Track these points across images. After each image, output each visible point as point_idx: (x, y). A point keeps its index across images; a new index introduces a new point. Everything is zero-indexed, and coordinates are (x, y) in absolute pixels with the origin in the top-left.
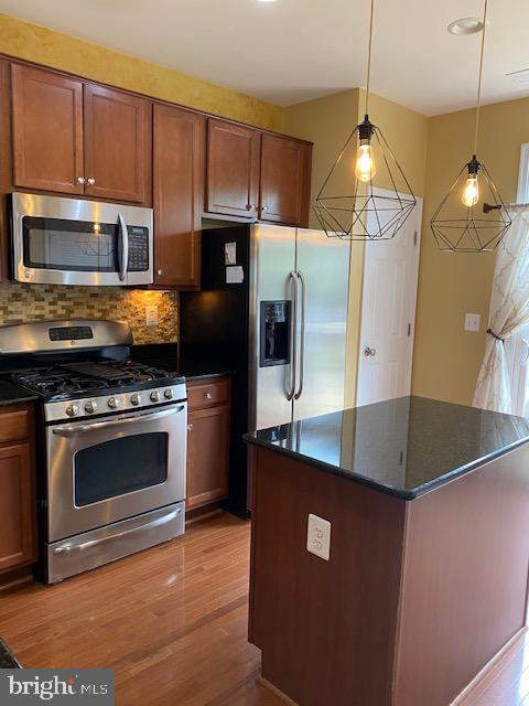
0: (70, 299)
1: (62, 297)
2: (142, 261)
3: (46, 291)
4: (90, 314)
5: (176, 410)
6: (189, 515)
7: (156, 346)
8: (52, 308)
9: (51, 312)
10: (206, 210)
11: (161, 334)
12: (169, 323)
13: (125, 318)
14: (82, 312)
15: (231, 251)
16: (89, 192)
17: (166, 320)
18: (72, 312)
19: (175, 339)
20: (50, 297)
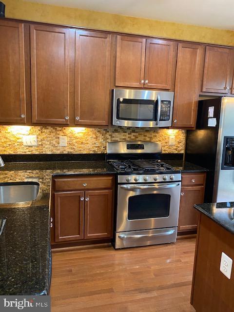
0: (137, 132)
1: (134, 131)
2: (167, 116)
3: (127, 129)
4: (144, 139)
5: (176, 185)
6: (179, 234)
7: (173, 154)
8: (129, 136)
9: (129, 137)
10: (202, 91)
11: (176, 149)
12: (180, 144)
13: (160, 141)
14: (141, 138)
15: (211, 110)
16: (146, 86)
17: (179, 143)
18: (137, 138)
19: (183, 152)
20: (129, 131)
